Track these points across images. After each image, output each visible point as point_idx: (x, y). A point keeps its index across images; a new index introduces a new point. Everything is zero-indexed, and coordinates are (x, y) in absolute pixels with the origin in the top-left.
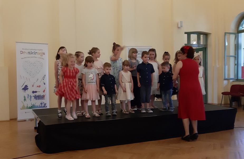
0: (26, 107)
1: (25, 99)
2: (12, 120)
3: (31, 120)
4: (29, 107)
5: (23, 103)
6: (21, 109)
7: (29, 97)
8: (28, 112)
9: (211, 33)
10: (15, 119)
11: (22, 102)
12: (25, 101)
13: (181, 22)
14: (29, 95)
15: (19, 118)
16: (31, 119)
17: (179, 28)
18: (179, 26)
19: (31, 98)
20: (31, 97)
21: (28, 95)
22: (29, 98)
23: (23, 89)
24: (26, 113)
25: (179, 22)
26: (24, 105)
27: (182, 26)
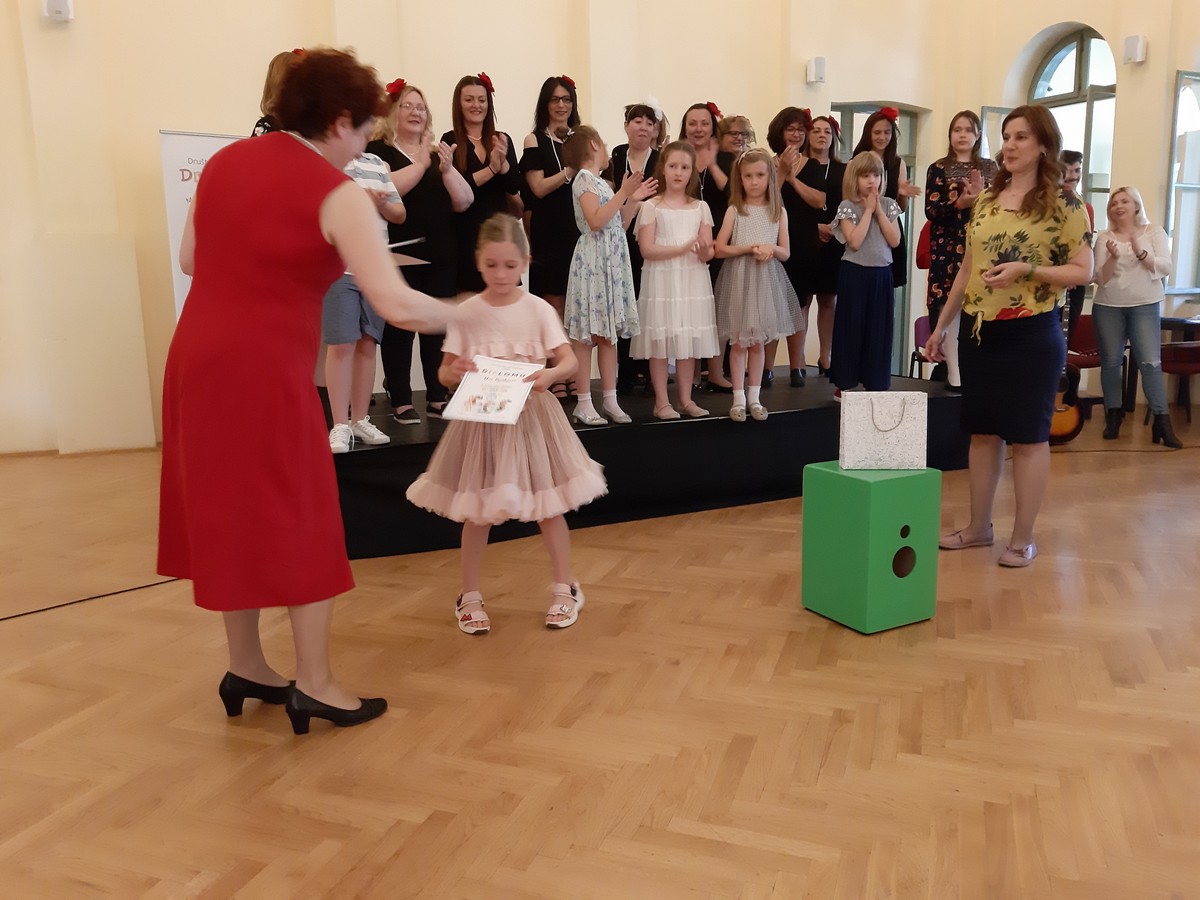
9: (928, 111)
13: (819, 62)
17: (809, 84)
18: (813, 80)
25: (813, 60)
27: (821, 79)
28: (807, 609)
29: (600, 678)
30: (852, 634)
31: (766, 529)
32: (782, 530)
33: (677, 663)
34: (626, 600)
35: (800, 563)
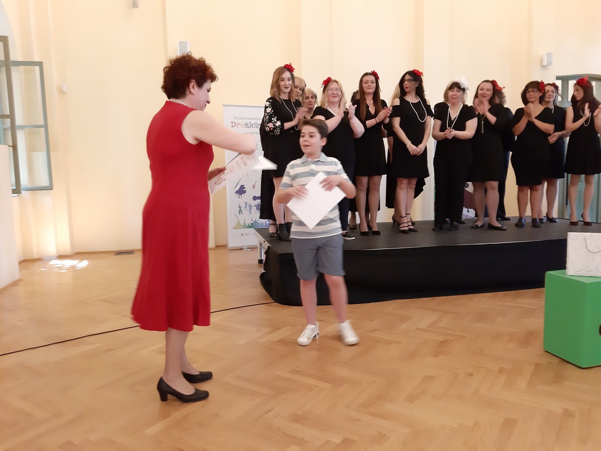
0: (242, 224)
1: (240, 211)
2: (219, 248)
3: (252, 248)
4: (247, 225)
5: (237, 218)
6: (234, 229)
7: (247, 206)
8: (246, 234)
10: (225, 246)
11: (235, 215)
12: (241, 214)
13: (549, 55)
14: (248, 204)
15: (231, 245)
16: (251, 246)
17: (543, 67)
18: (545, 63)
19: (250, 209)
20: (250, 206)
21: (246, 203)
22: (248, 208)
23: (237, 192)
24: (242, 235)
25: (546, 54)
26: (239, 222)
27: (550, 64)
28: (547, 352)
29: (429, 379)
30: (574, 367)
31: (520, 305)
32: (529, 307)
33: (471, 375)
34: (441, 338)
35: (543, 325)
